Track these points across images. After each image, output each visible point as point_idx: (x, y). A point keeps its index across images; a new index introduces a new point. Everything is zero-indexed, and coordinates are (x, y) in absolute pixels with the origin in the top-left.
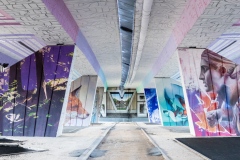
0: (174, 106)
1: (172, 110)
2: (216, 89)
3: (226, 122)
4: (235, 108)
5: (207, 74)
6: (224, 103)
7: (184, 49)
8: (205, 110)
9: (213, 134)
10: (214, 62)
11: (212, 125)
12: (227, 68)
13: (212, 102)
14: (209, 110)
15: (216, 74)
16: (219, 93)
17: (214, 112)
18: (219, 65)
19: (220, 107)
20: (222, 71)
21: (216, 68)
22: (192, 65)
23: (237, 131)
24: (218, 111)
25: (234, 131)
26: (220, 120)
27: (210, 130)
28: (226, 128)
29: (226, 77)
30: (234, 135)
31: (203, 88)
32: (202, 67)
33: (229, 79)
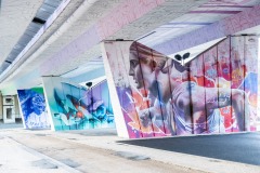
0: (66, 108)
1: (64, 112)
2: (148, 85)
3: (160, 121)
4: (168, 105)
5: (137, 69)
6: (156, 101)
7: (111, 42)
8: (137, 108)
9: (147, 135)
10: (143, 56)
11: (145, 126)
12: (158, 61)
13: (144, 99)
14: (141, 109)
15: (146, 69)
16: (151, 89)
17: (146, 111)
18: (149, 58)
19: (152, 105)
20: (153, 65)
21: (146, 62)
22: (120, 60)
23: (172, 131)
24: (151, 109)
25: (168, 131)
26: (154, 119)
27: (144, 131)
28: (160, 127)
29: (157, 72)
30: (169, 135)
31: (134, 85)
32: (132, 62)
33: (161, 73)
